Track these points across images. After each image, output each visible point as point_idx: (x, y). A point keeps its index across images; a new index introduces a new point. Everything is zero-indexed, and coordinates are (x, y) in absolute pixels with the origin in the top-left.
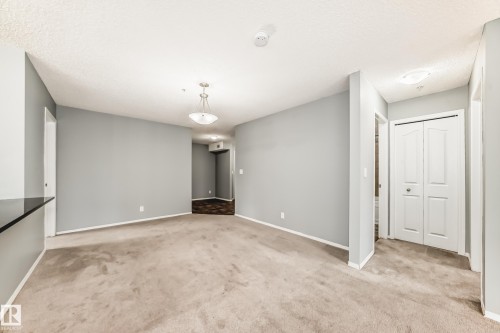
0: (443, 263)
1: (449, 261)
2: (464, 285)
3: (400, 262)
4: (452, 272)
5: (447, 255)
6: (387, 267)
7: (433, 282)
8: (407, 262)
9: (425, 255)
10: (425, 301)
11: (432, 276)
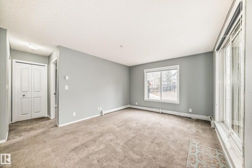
0: (43, 121)
1: (44, 120)
2: (51, 123)
3: (26, 128)
4: (47, 122)
5: (42, 119)
6: (22, 132)
7: (43, 127)
8: (29, 127)
9: (35, 122)
10: (44, 133)
11: (41, 126)
